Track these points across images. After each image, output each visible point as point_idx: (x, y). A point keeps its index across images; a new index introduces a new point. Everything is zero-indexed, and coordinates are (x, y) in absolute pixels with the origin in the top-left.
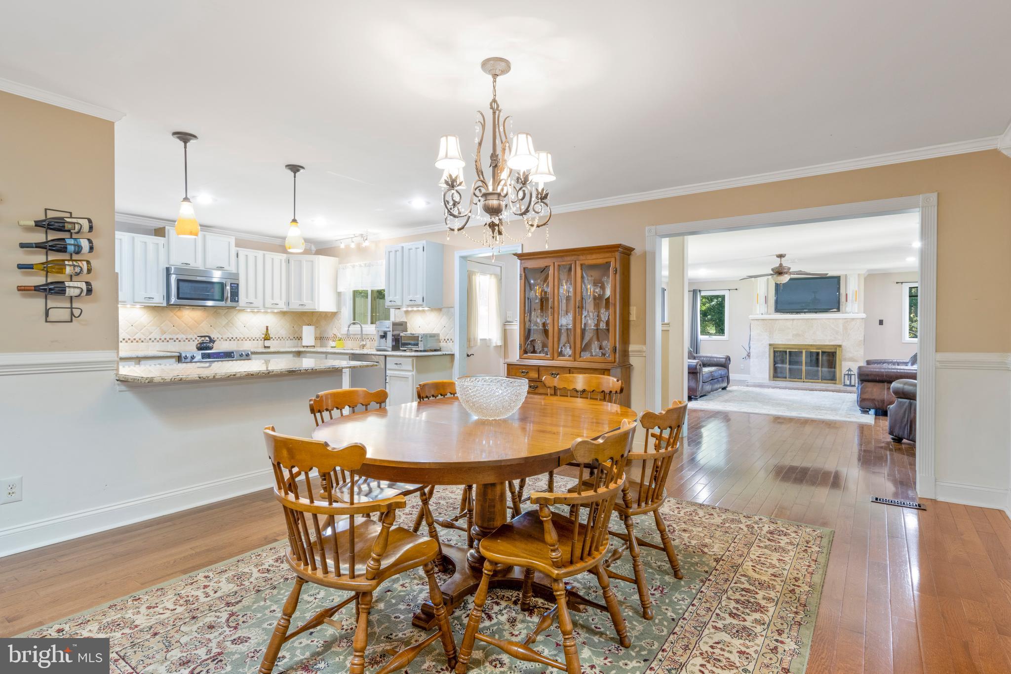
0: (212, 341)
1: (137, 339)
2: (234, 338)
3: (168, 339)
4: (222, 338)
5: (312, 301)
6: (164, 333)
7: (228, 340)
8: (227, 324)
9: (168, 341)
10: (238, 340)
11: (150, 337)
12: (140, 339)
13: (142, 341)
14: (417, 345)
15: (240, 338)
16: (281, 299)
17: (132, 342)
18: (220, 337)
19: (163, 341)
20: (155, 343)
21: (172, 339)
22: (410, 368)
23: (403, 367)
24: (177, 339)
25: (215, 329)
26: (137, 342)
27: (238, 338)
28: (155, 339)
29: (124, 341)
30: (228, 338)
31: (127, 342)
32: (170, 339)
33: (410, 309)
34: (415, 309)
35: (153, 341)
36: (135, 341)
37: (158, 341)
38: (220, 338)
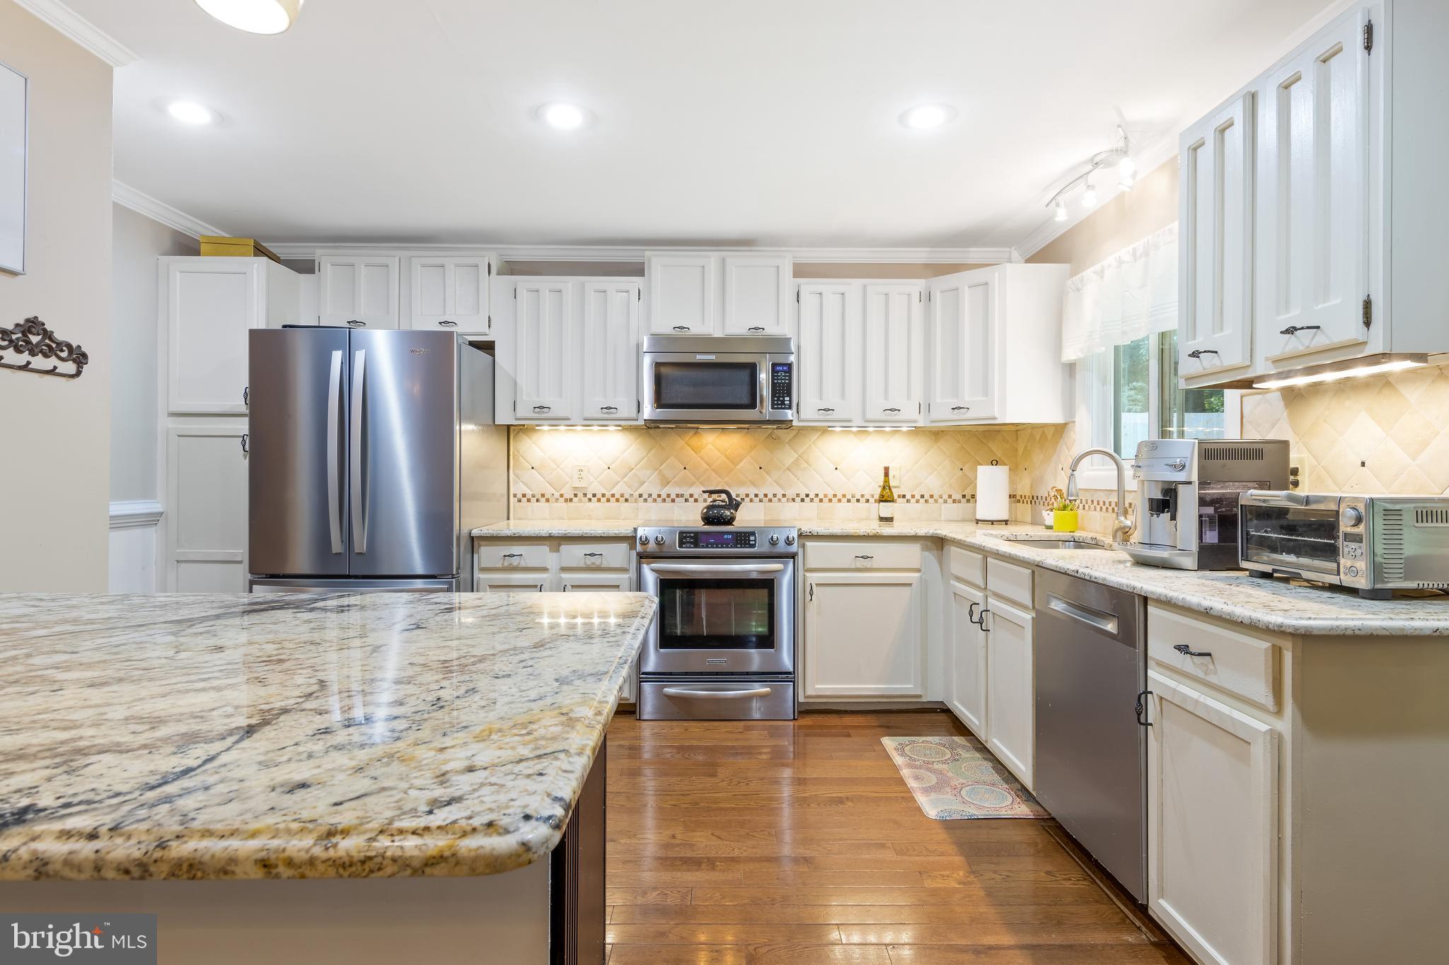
0: (733, 504)
1: (617, 496)
2: (812, 496)
3: (673, 496)
4: (784, 496)
5: (986, 395)
6: (666, 482)
7: (798, 500)
8: (796, 462)
9: (673, 501)
10: (821, 501)
11: (640, 491)
12: (622, 496)
13: (626, 500)
14: (1330, 552)
15: (826, 496)
16: (909, 397)
17: (608, 500)
18: (780, 493)
19: (664, 500)
20: (650, 503)
21: (682, 496)
22: (1260, 690)
23: (1223, 676)
24: (691, 496)
25: (768, 473)
26: (618, 500)
27: (821, 496)
28: (650, 495)
29: (595, 499)
30: (798, 495)
31: (599, 500)
32: (677, 496)
33: (1301, 381)
34: (1329, 377)
35: (646, 500)
36: (613, 500)
37: (655, 500)
38: (780, 496)
